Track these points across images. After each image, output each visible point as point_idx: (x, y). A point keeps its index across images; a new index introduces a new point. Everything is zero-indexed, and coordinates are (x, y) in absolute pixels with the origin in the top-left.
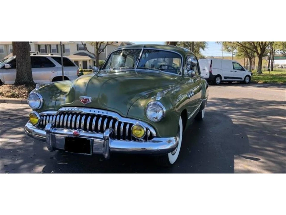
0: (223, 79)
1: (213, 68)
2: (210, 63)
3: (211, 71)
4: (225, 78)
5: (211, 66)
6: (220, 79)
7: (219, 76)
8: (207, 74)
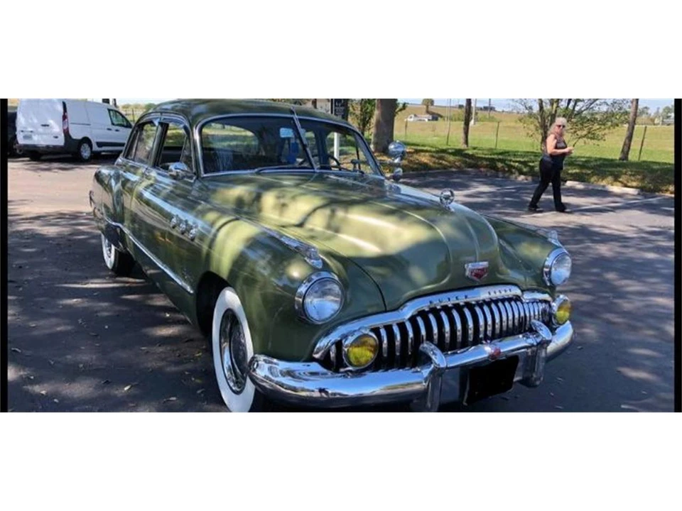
0: (95, 148)
1: (69, 122)
2: (60, 109)
3: (68, 128)
4: (100, 144)
5: (65, 117)
6: (89, 149)
7: (86, 140)
8: (56, 137)
